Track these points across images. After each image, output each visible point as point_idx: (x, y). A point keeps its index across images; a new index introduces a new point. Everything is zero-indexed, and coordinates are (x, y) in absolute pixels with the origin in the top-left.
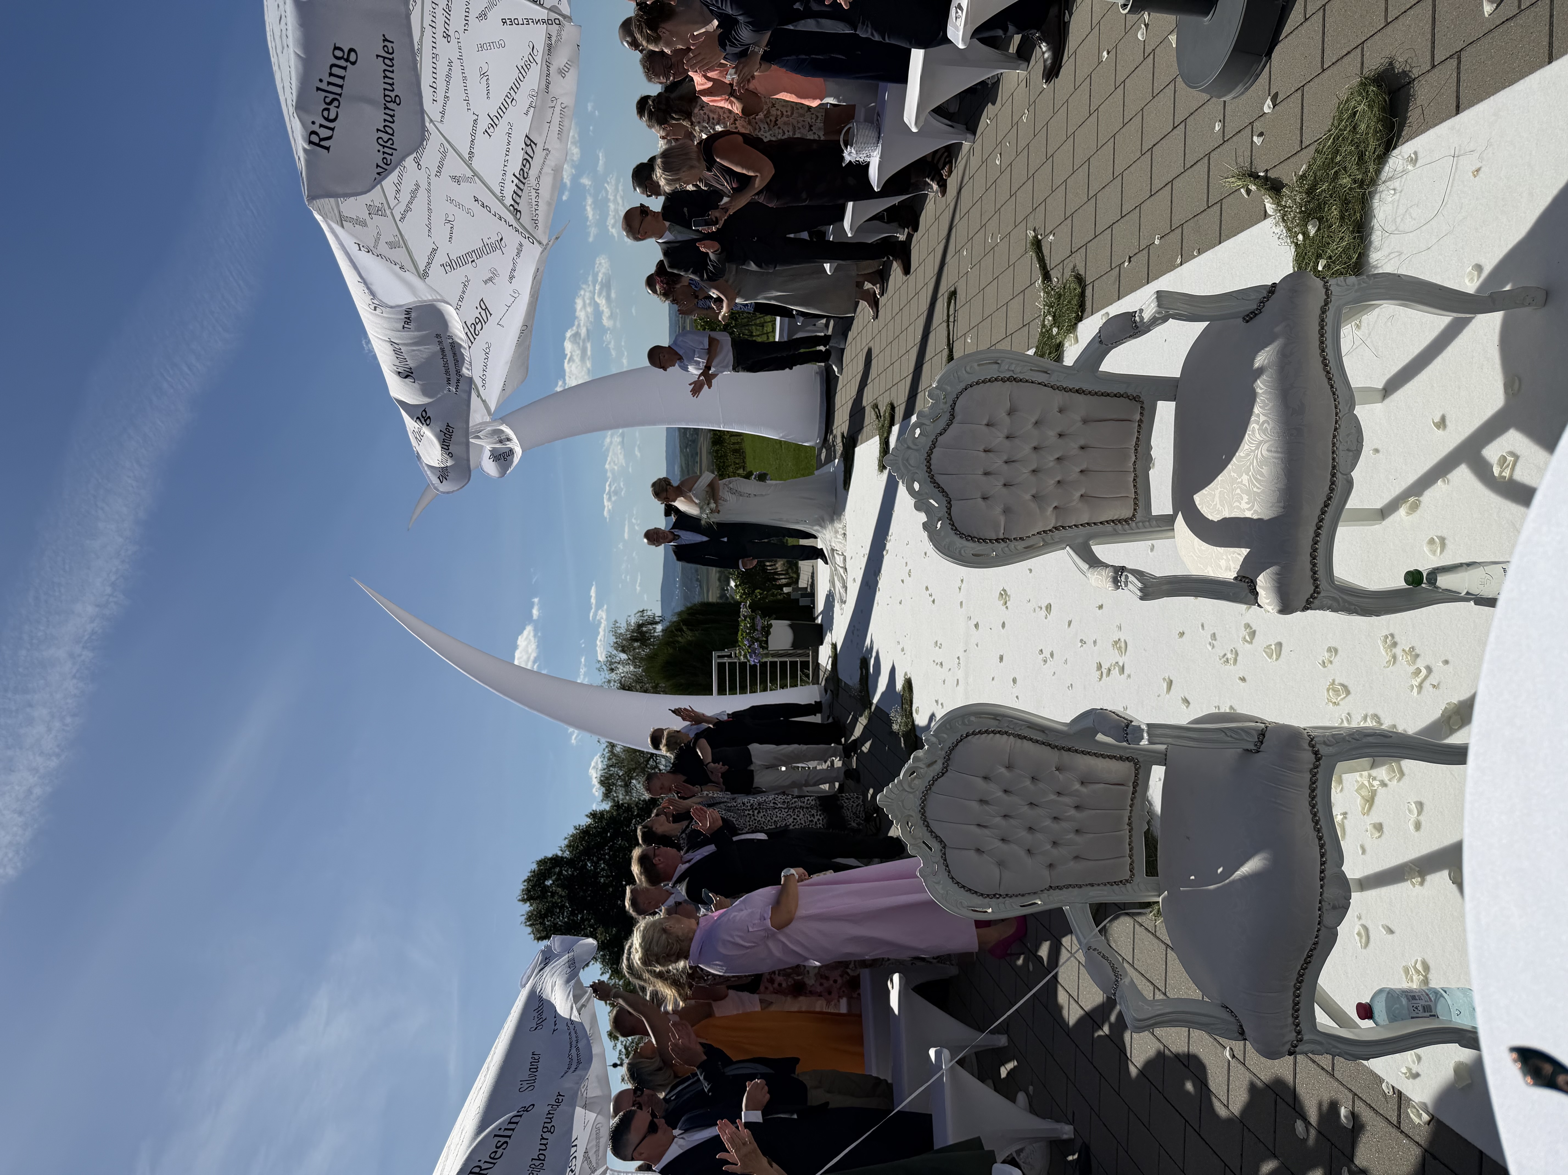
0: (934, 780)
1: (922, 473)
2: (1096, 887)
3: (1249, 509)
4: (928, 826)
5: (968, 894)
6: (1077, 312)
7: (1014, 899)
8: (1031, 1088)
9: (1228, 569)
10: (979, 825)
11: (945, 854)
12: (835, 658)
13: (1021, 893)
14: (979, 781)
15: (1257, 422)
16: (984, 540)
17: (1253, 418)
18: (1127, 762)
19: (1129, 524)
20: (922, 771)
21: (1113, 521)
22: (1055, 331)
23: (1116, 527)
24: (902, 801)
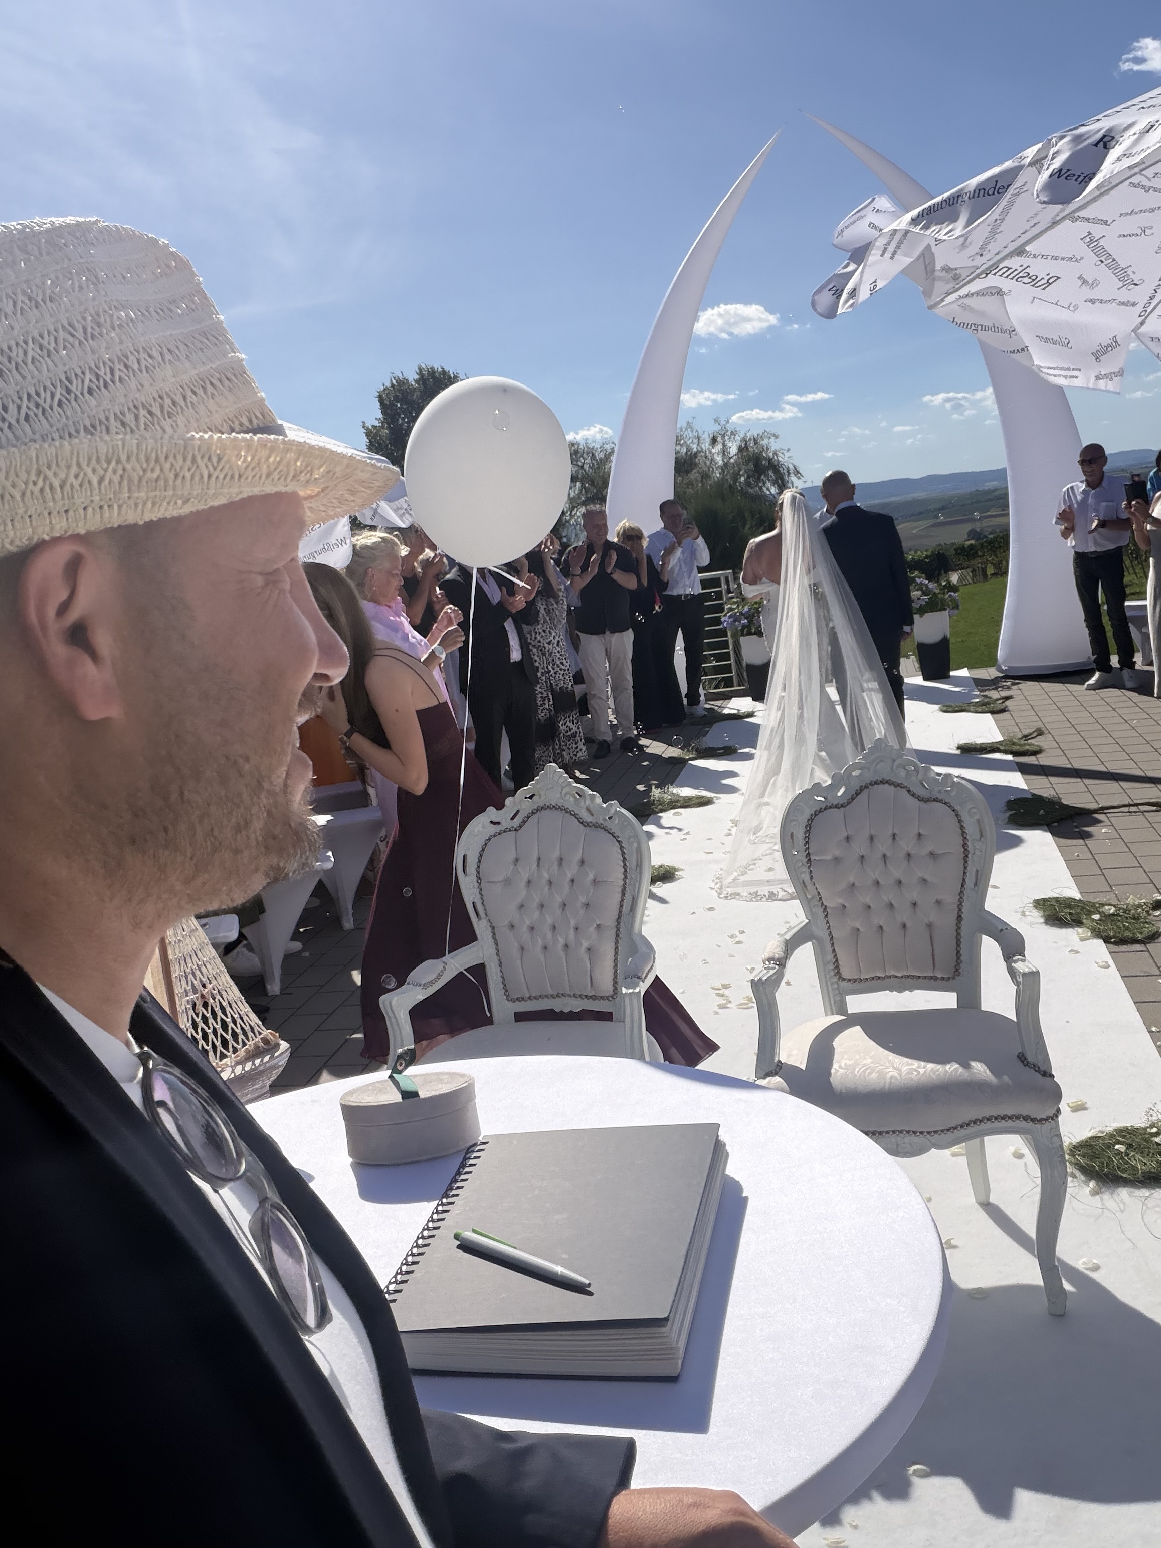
0: (575, 815)
1: (869, 777)
2: (499, 969)
3: (840, 1067)
4: (533, 813)
5: (477, 855)
6: (1114, 937)
7: (479, 896)
8: (307, 954)
9: (789, 1056)
10: (539, 859)
11: (510, 830)
12: (737, 717)
13: (485, 903)
14: (579, 856)
15: (919, 1067)
16: (807, 842)
17: (923, 1064)
18: (613, 988)
19: (835, 975)
20: (582, 803)
21: (837, 961)
22: (1096, 917)
23: (831, 964)
24: (552, 788)
